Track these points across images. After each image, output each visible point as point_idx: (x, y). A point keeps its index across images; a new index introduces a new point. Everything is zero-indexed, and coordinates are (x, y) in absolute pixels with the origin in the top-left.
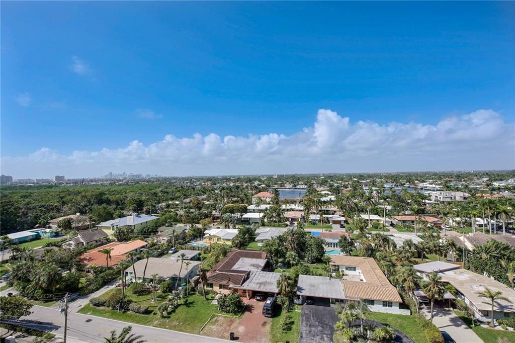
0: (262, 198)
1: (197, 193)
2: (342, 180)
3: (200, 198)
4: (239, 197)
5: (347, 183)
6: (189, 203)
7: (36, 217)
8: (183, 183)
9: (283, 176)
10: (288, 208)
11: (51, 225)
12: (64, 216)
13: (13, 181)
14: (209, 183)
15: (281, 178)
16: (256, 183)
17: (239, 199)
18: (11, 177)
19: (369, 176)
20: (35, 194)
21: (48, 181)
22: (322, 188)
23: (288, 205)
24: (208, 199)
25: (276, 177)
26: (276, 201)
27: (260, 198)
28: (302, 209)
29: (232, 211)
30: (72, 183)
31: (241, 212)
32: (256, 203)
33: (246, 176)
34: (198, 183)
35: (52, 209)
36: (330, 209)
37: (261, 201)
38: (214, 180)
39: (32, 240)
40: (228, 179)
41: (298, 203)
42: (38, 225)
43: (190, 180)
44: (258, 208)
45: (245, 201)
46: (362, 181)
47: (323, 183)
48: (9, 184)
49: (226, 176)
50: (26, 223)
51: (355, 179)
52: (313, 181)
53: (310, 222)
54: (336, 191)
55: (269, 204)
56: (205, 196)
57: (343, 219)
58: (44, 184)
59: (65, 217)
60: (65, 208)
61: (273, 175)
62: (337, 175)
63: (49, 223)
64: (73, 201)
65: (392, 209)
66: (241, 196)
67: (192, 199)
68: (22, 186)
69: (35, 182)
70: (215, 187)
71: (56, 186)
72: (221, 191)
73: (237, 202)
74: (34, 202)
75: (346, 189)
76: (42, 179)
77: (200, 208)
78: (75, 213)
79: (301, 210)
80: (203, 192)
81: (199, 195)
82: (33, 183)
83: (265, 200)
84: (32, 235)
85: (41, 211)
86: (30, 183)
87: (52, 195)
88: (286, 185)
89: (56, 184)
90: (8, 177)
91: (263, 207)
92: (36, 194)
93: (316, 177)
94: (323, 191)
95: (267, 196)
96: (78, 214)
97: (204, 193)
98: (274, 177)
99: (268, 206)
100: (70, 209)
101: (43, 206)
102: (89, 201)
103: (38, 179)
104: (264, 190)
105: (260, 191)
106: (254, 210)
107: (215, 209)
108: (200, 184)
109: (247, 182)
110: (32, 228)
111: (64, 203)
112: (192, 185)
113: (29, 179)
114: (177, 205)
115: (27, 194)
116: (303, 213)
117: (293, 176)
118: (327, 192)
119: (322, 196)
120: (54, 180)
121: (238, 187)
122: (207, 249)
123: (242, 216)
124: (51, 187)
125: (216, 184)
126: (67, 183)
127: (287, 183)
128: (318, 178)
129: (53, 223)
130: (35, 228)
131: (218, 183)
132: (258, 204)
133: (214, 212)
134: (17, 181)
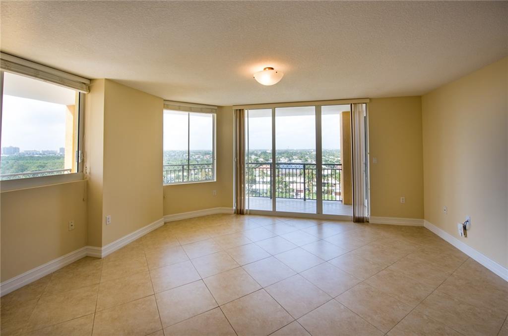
2: (334, 156)
13: (20, 152)
18: (18, 148)
21: (54, 153)
34: (197, 156)
48: (16, 154)
58: (51, 155)
61: (266, 150)
76: (48, 151)
88: (281, 159)
90: (15, 148)
93: (308, 152)
98: (268, 152)
103: (43, 150)
108: (199, 157)
113: (35, 151)
117: (287, 151)
120: (58, 152)
127: (283, 158)
134: (23, 152)
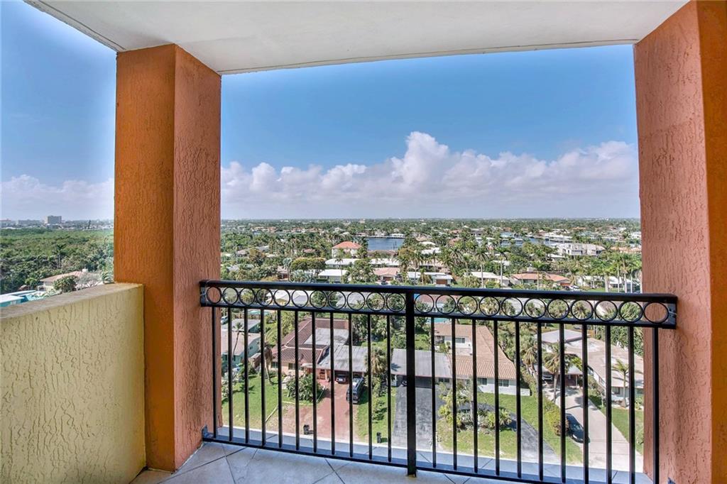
0: (345, 250)
1: (256, 242)
2: (449, 228)
3: (260, 249)
4: (313, 248)
5: (455, 232)
6: (246, 255)
7: (21, 275)
8: (236, 228)
9: (373, 220)
10: (379, 263)
11: (44, 286)
12: (64, 273)
14: (272, 230)
15: (370, 223)
16: (337, 230)
17: (314, 250)
19: (484, 223)
20: (17, 242)
21: (37, 223)
22: (423, 238)
23: (379, 259)
24: (272, 250)
25: (364, 222)
26: (364, 254)
27: (341, 250)
28: (397, 264)
29: (305, 267)
30: (73, 226)
31: (317, 268)
32: (337, 257)
33: (323, 220)
34: (257, 228)
35: (46, 263)
36: (433, 265)
37: (343, 254)
38: (278, 225)
40: (298, 224)
41: (392, 256)
42: (24, 286)
43: (246, 224)
44: (339, 263)
45: (322, 254)
46: (474, 229)
47: (425, 231)
49: (295, 220)
50: (7, 283)
51: (465, 226)
52: (412, 229)
53: (408, 281)
54: (442, 242)
55: (355, 257)
56: (267, 247)
57: (450, 277)
58: (31, 227)
59: (67, 275)
60: (65, 262)
61: (359, 220)
62: (443, 222)
63: (42, 283)
64: (77, 251)
65: (511, 266)
66: (316, 246)
67: (248, 250)
69: (17, 224)
70: (281, 235)
71: (49, 230)
72: (289, 240)
73: (312, 254)
74: (17, 252)
75: (454, 240)
76: (28, 221)
77: (260, 263)
78: (80, 269)
79: (396, 266)
80: (264, 241)
81: (258, 245)
82: (14, 226)
83: (350, 253)
85: (30, 266)
86: (8, 226)
87: (43, 244)
89: (48, 227)
91: (346, 261)
92: (20, 242)
93: (415, 223)
94: (425, 241)
95: (352, 247)
96: (84, 270)
97: (267, 242)
98: (361, 222)
99: (353, 261)
100: (72, 264)
101: (32, 259)
102: (101, 253)
103: (22, 219)
104: (349, 239)
105: (342, 241)
106: (334, 265)
107: (282, 265)
108: (260, 230)
109: (324, 228)
110: (16, 289)
111: (63, 254)
112: (248, 232)
113: (7, 220)
114: (228, 259)
115: (7, 242)
116: (398, 270)
117: (386, 221)
118: (430, 243)
119: (424, 248)
120: (46, 222)
121: (312, 235)
122: (271, 318)
123: (318, 273)
124: (41, 232)
125: (281, 231)
126: (65, 227)
127: (378, 230)
128: (417, 223)
129: (48, 284)
130: (20, 291)
131: (285, 229)
132: (339, 258)
133: (280, 269)
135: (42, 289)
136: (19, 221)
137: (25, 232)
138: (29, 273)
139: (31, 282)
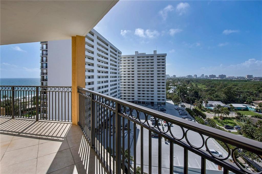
7: (244, 98)
11: (254, 104)
13: (226, 77)
18: (225, 76)
20: (239, 85)
21: (243, 78)
30: (259, 79)
39: (244, 110)
42: (246, 102)
48: (224, 78)
50: (239, 100)
58: (241, 79)
63: (253, 103)
68: (232, 80)
74: (240, 88)
76: (240, 77)
82: (236, 79)
84: (244, 108)
85: (247, 95)
86: (234, 79)
87: (249, 86)
89: (248, 79)
90: (224, 75)
113: (233, 77)
115: (236, 84)
120: (247, 77)
124: (246, 81)
126: (255, 79)
129: (256, 104)
130: (244, 104)
134: (228, 77)
135: (253, 105)
136: (237, 77)
137: (240, 81)
138: (247, 97)
139: (249, 101)
